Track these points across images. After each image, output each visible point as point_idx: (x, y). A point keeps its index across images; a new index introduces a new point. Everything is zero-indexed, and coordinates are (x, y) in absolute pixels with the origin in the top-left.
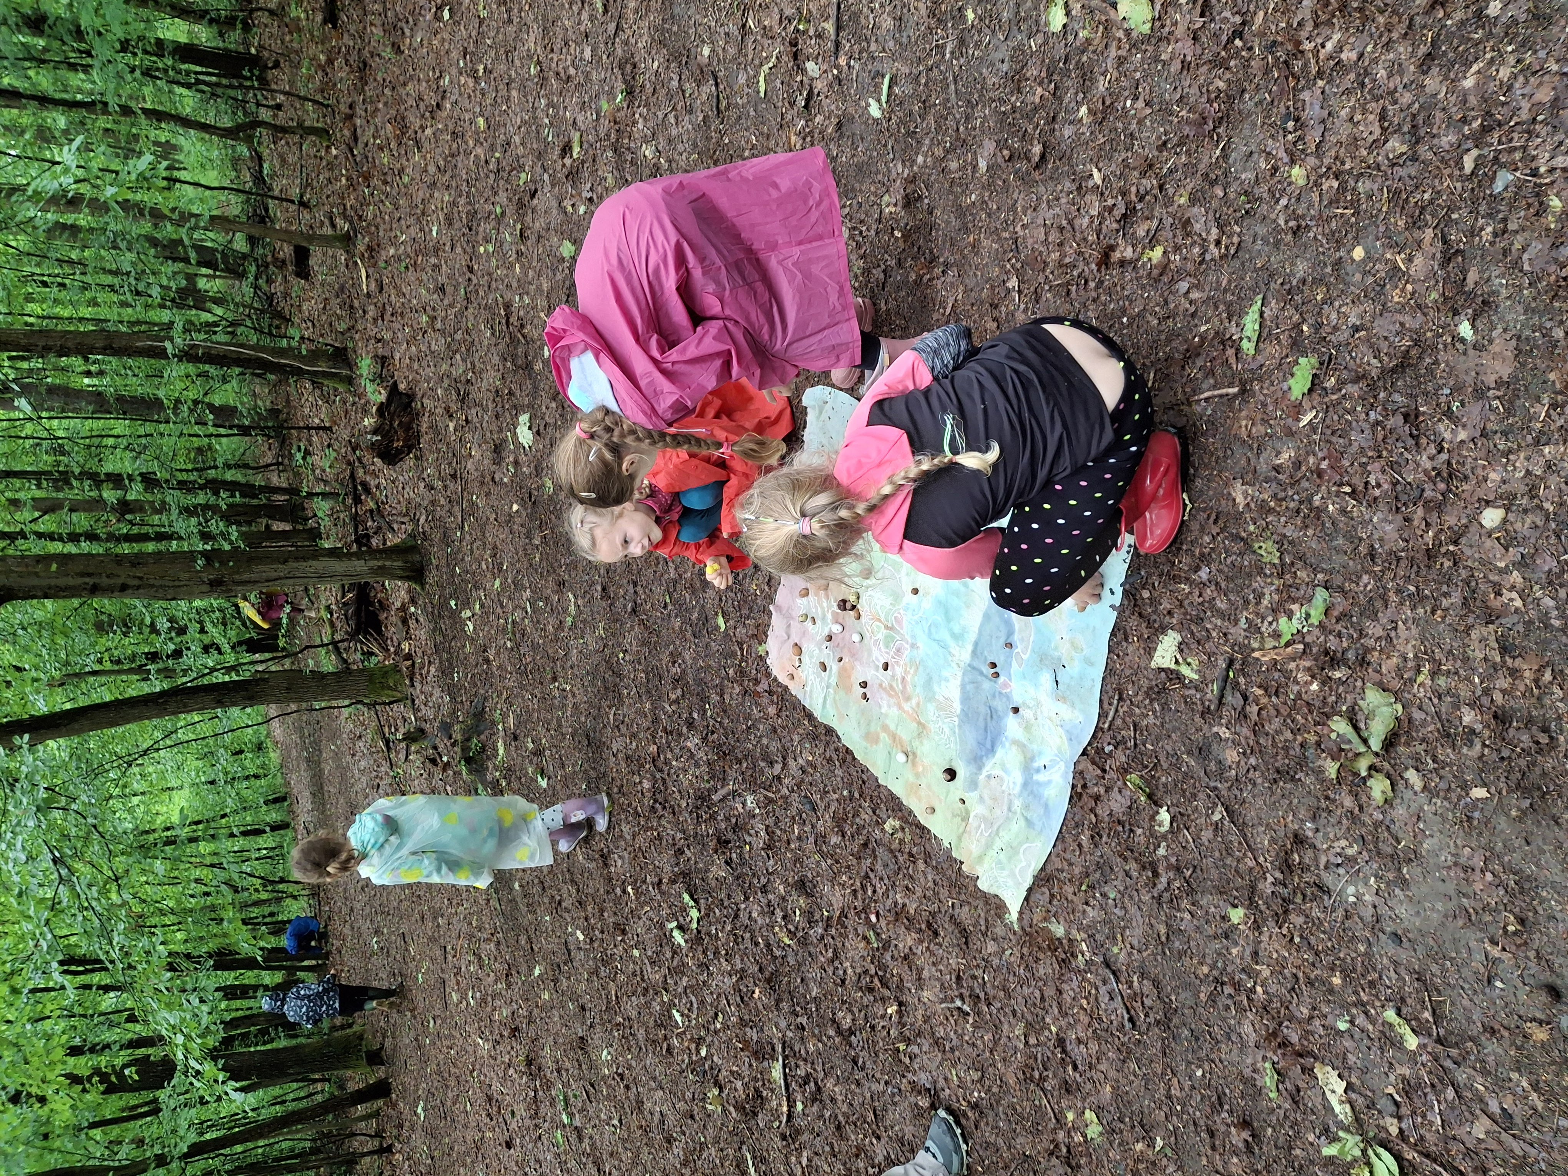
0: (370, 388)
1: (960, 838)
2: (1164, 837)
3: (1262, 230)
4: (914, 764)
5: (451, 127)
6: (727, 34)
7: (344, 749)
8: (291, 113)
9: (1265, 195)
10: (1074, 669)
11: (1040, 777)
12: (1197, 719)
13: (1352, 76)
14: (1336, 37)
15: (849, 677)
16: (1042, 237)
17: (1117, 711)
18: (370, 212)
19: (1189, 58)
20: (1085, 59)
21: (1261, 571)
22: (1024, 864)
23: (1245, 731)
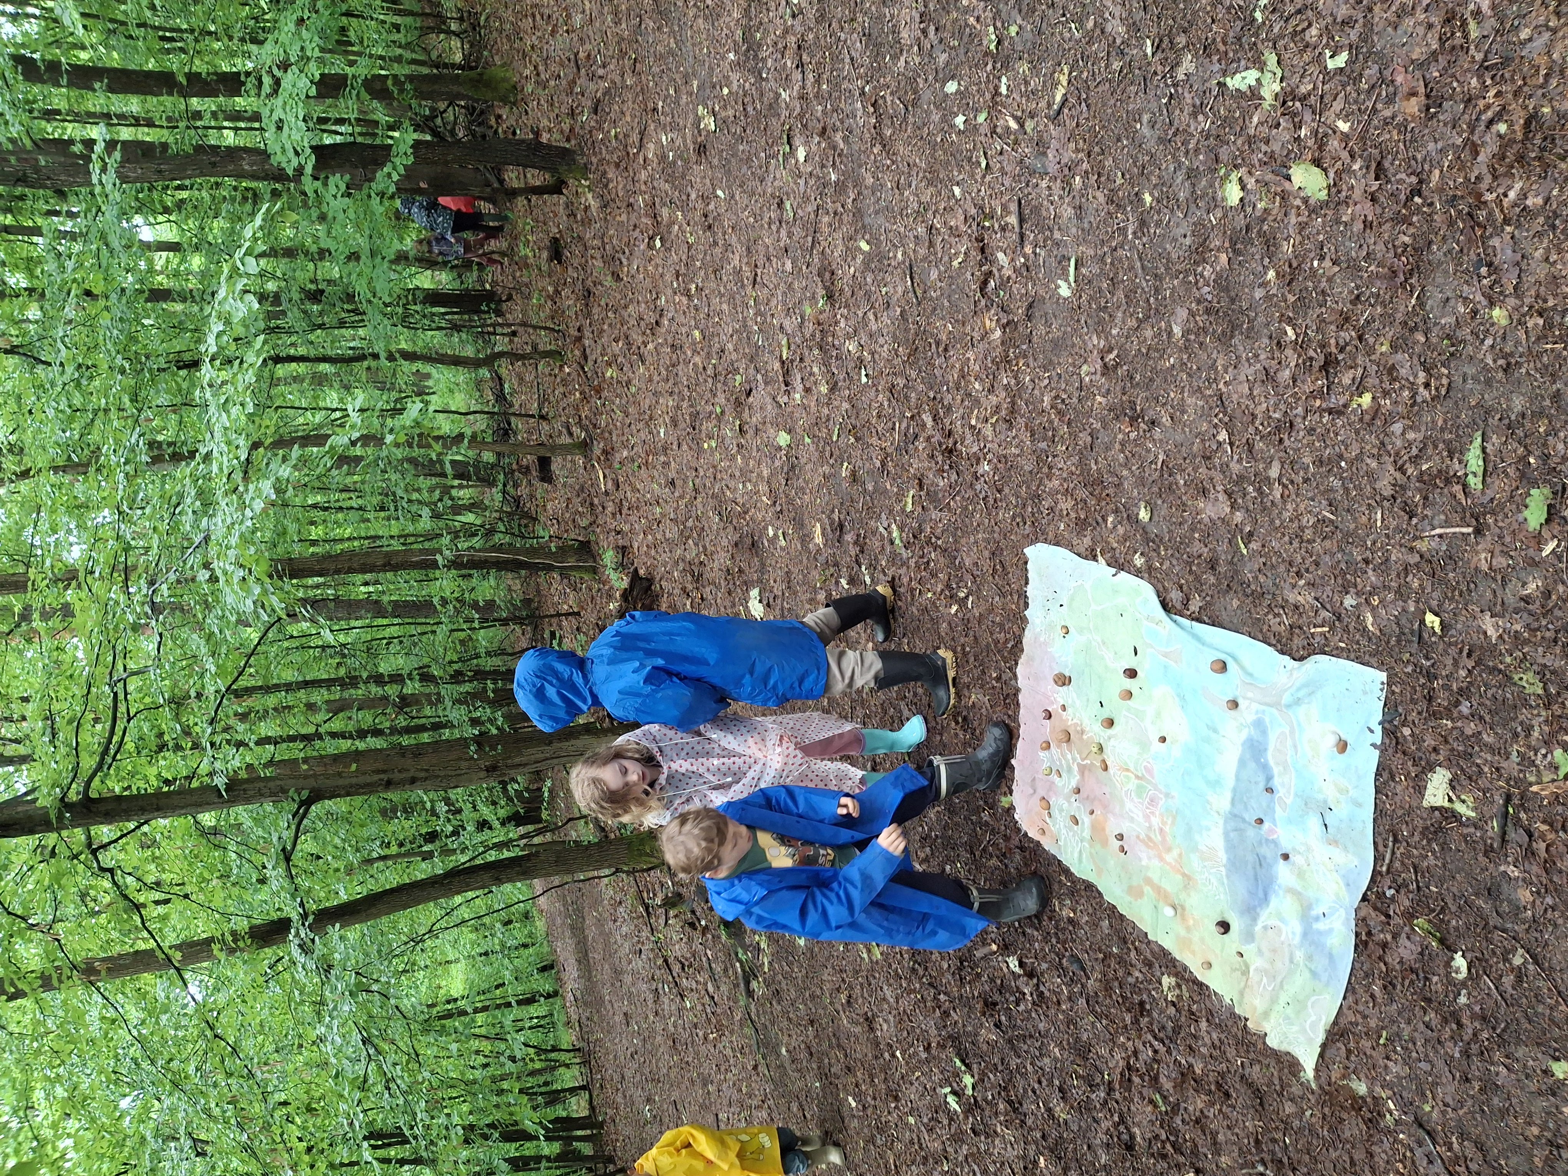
0: (613, 576)
1: (1241, 994)
2: (1463, 984)
3: (1471, 370)
4: (1183, 918)
5: (670, 341)
6: (916, 237)
7: (606, 915)
8: (525, 338)
9: (1469, 337)
10: (1340, 813)
11: (1320, 926)
12: (1481, 857)
13: (1541, 220)
14: (1518, 186)
15: (1104, 829)
16: (1246, 391)
17: (1393, 853)
18: (603, 421)
19: (1370, 218)
20: (1265, 227)
21: (1526, 704)
22: (1313, 1018)
23: (1535, 869)
